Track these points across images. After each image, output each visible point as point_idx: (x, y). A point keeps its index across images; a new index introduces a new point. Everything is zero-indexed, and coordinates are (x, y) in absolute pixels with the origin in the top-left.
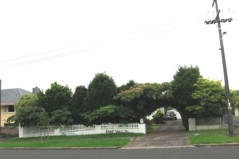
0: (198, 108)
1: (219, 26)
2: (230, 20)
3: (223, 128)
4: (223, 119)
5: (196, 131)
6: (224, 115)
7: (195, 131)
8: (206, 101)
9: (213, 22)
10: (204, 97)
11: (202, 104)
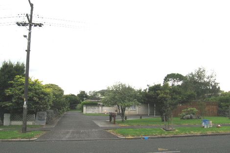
0: (8, 104)
1: (30, 29)
2: (40, 25)
3: (36, 124)
4: (37, 116)
5: (11, 126)
6: (38, 113)
7: (9, 126)
8: (18, 98)
9: (24, 24)
10: (16, 94)
11: (14, 101)
